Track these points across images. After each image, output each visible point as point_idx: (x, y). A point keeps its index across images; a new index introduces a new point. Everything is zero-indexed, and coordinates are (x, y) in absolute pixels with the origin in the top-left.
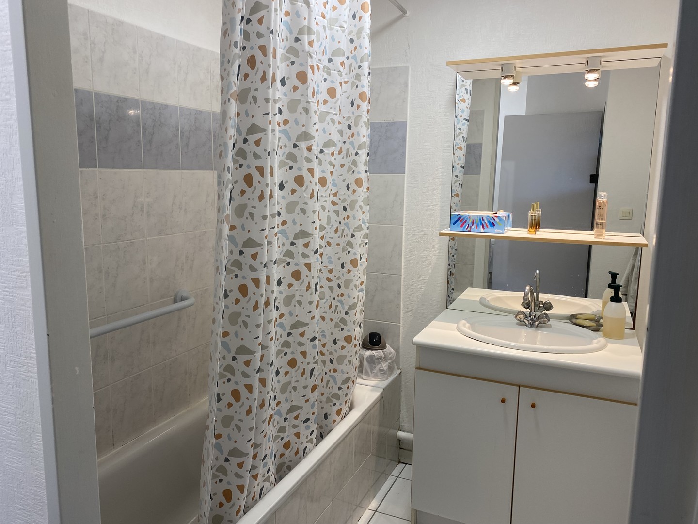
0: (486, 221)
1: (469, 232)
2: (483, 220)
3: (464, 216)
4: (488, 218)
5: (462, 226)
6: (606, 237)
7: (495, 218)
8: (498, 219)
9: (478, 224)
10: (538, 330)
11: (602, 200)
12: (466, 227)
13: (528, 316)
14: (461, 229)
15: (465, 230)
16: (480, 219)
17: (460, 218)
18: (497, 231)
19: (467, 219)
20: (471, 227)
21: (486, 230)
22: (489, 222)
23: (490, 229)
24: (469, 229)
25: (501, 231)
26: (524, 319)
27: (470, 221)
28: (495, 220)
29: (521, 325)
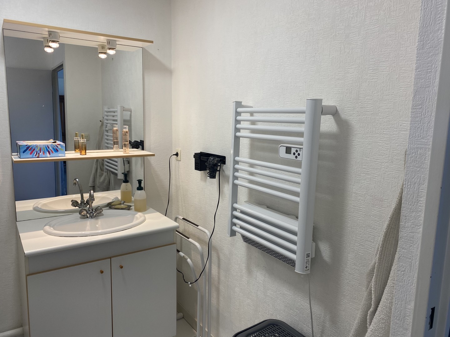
0: (51, 149)
1: (38, 157)
2: (49, 148)
3: (32, 146)
4: (52, 146)
5: (31, 154)
6: (130, 152)
7: (58, 146)
8: (61, 146)
9: (45, 151)
10: (97, 219)
11: (125, 130)
12: (35, 154)
13: (88, 210)
14: (31, 156)
15: (34, 157)
16: (46, 147)
17: (29, 147)
18: (60, 155)
19: (35, 147)
20: (39, 154)
21: (52, 155)
22: (54, 149)
23: (55, 154)
24: (37, 155)
25: (63, 155)
26: (86, 214)
27: (38, 150)
28: (58, 147)
29: (84, 218)
